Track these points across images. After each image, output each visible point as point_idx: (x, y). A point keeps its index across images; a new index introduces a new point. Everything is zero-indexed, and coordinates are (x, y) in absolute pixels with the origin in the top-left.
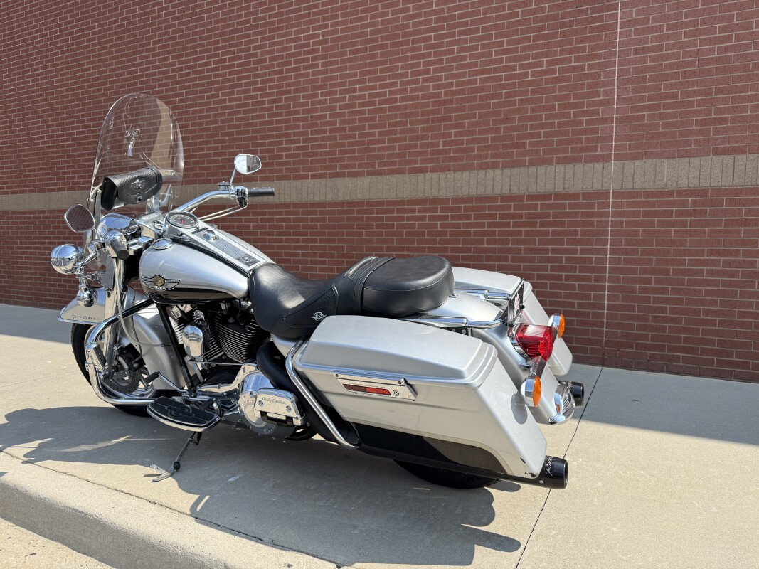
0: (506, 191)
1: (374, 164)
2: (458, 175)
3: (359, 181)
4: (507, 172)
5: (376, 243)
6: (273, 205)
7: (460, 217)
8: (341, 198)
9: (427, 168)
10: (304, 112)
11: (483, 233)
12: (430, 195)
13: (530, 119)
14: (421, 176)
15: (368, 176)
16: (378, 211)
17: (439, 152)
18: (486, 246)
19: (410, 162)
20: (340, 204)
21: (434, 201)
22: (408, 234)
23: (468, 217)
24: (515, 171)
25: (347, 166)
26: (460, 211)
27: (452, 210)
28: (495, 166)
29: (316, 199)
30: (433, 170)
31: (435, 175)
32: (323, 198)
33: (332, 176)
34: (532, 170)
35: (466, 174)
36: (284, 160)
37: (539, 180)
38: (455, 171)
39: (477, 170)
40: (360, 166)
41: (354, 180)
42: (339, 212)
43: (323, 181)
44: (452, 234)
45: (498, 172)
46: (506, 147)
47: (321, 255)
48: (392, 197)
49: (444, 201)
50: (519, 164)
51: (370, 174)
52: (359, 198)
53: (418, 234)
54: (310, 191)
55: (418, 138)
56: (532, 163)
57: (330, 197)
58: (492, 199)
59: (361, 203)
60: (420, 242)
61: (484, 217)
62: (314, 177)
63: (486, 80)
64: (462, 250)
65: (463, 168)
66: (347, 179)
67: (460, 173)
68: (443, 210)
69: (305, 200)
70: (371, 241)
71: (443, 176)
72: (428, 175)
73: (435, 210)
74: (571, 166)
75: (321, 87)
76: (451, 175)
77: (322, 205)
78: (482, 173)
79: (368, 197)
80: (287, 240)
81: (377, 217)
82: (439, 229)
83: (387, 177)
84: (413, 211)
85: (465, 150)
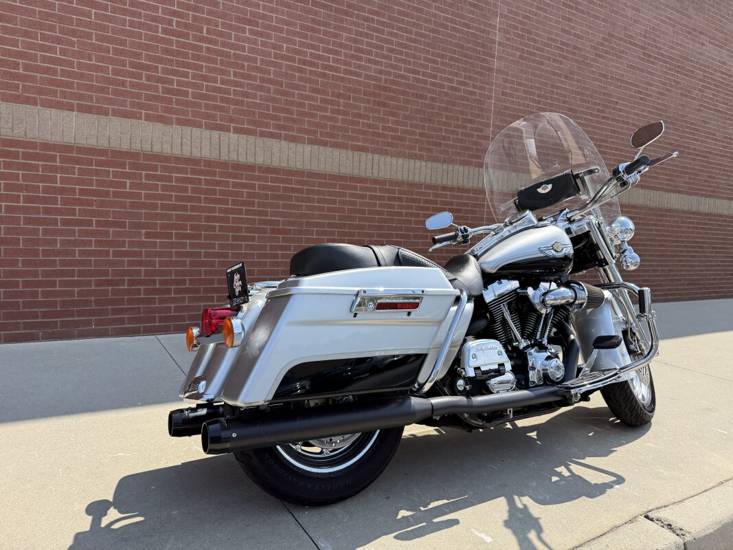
0: (428, 181)
1: (315, 132)
2: (394, 160)
3: (300, 147)
4: (429, 164)
5: (317, 219)
6: (170, 157)
7: (395, 199)
8: (275, 163)
9: (368, 148)
10: (224, 44)
11: (412, 215)
12: (371, 175)
13: (445, 124)
14: (363, 155)
15: (309, 144)
16: (320, 185)
17: (379, 135)
18: (413, 226)
19: (352, 139)
20: (275, 170)
21: (375, 181)
22: (351, 211)
23: (400, 199)
24: (435, 164)
25: (284, 128)
26: (395, 193)
27: (389, 191)
28: (421, 158)
29: (242, 159)
30: (374, 151)
31: (376, 157)
32: (251, 160)
33: (262, 134)
34: (445, 166)
35: (400, 161)
36: (190, 98)
37: (449, 175)
38: (392, 156)
39: (409, 158)
40: (300, 130)
41: (292, 145)
42: (273, 180)
43: (252, 139)
44: (389, 213)
45: (423, 163)
46: (429, 143)
47: (247, 230)
48: (335, 171)
49: (383, 182)
50: (436, 160)
51: (311, 142)
52: (298, 167)
53: (359, 211)
54: (232, 148)
55: (360, 116)
56: (445, 162)
57: (260, 160)
58: (419, 186)
59: (300, 173)
60: (361, 219)
61: (413, 200)
62: (237, 131)
63: (417, 80)
64: (396, 228)
65: (398, 155)
66: (284, 143)
67: (395, 158)
68: (382, 190)
69: (224, 157)
70: (312, 216)
71: (382, 159)
72: (370, 156)
73: (375, 190)
74: (467, 168)
75: (249, 22)
76: (389, 159)
77: (251, 168)
78: (412, 161)
79: (309, 168)
80: (193, 209)
81: (319, 191)
82: (378, 209)
83: (330, 149)
84: (355, 188)
85: (401, 139)
